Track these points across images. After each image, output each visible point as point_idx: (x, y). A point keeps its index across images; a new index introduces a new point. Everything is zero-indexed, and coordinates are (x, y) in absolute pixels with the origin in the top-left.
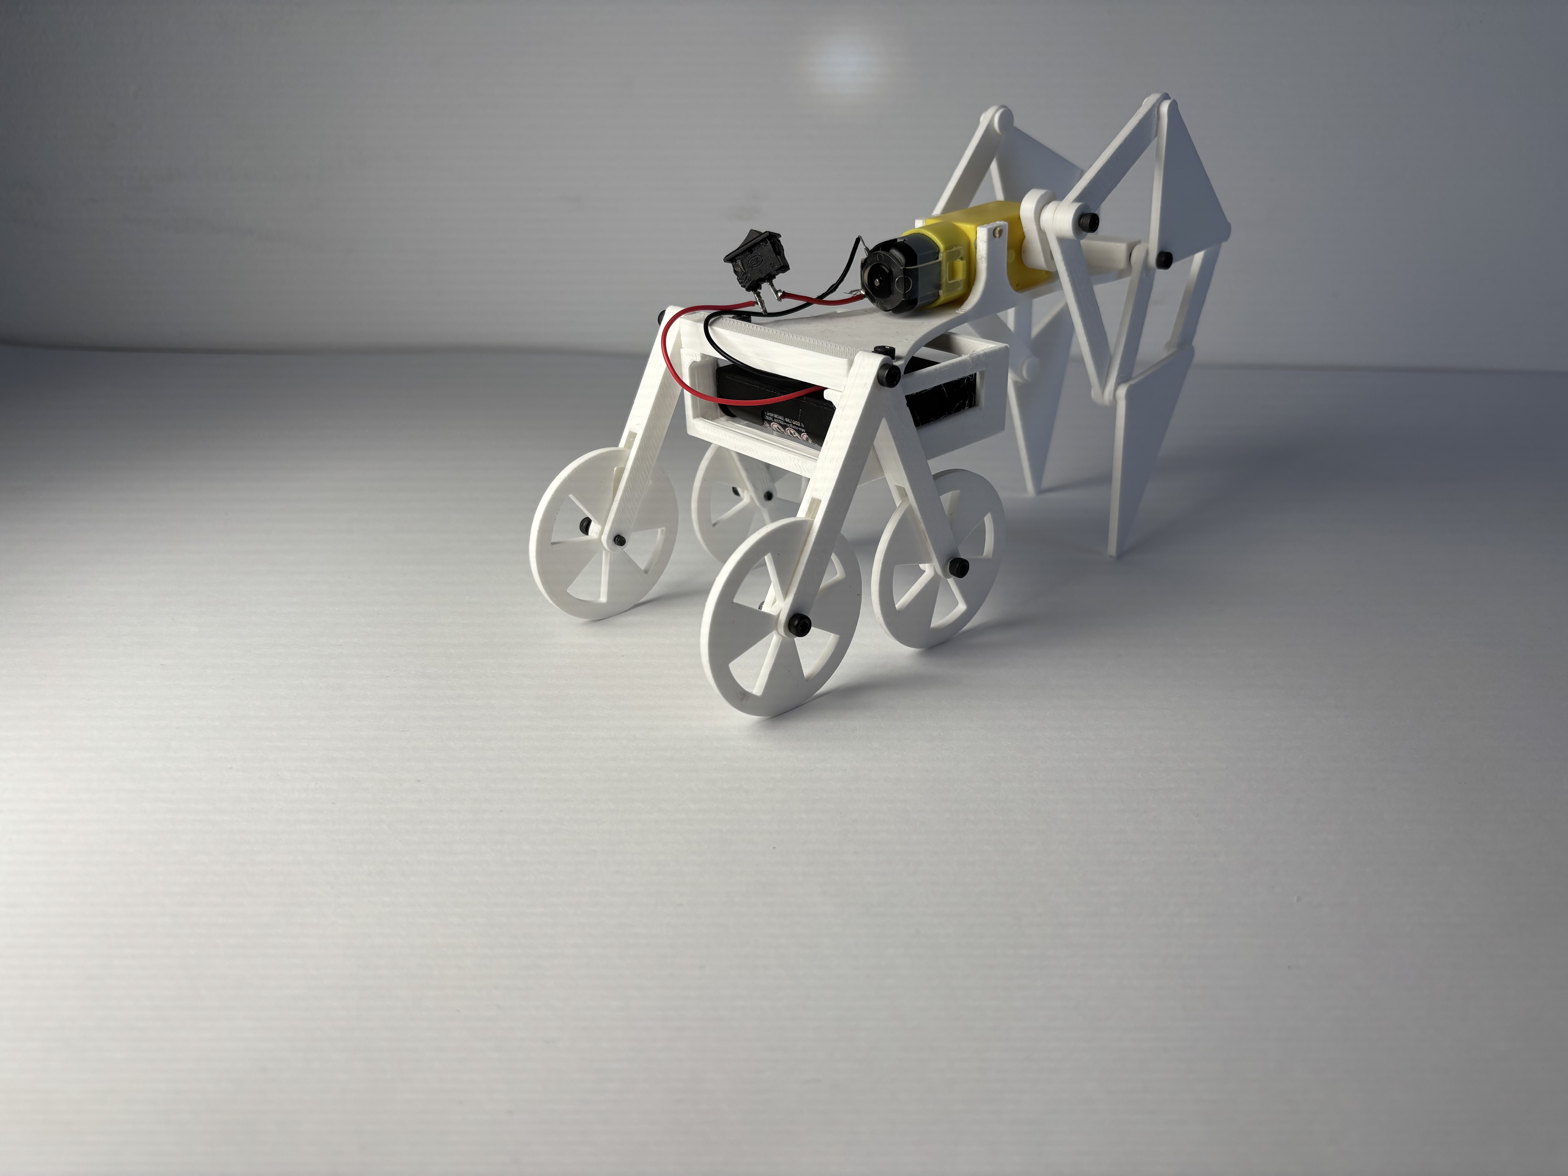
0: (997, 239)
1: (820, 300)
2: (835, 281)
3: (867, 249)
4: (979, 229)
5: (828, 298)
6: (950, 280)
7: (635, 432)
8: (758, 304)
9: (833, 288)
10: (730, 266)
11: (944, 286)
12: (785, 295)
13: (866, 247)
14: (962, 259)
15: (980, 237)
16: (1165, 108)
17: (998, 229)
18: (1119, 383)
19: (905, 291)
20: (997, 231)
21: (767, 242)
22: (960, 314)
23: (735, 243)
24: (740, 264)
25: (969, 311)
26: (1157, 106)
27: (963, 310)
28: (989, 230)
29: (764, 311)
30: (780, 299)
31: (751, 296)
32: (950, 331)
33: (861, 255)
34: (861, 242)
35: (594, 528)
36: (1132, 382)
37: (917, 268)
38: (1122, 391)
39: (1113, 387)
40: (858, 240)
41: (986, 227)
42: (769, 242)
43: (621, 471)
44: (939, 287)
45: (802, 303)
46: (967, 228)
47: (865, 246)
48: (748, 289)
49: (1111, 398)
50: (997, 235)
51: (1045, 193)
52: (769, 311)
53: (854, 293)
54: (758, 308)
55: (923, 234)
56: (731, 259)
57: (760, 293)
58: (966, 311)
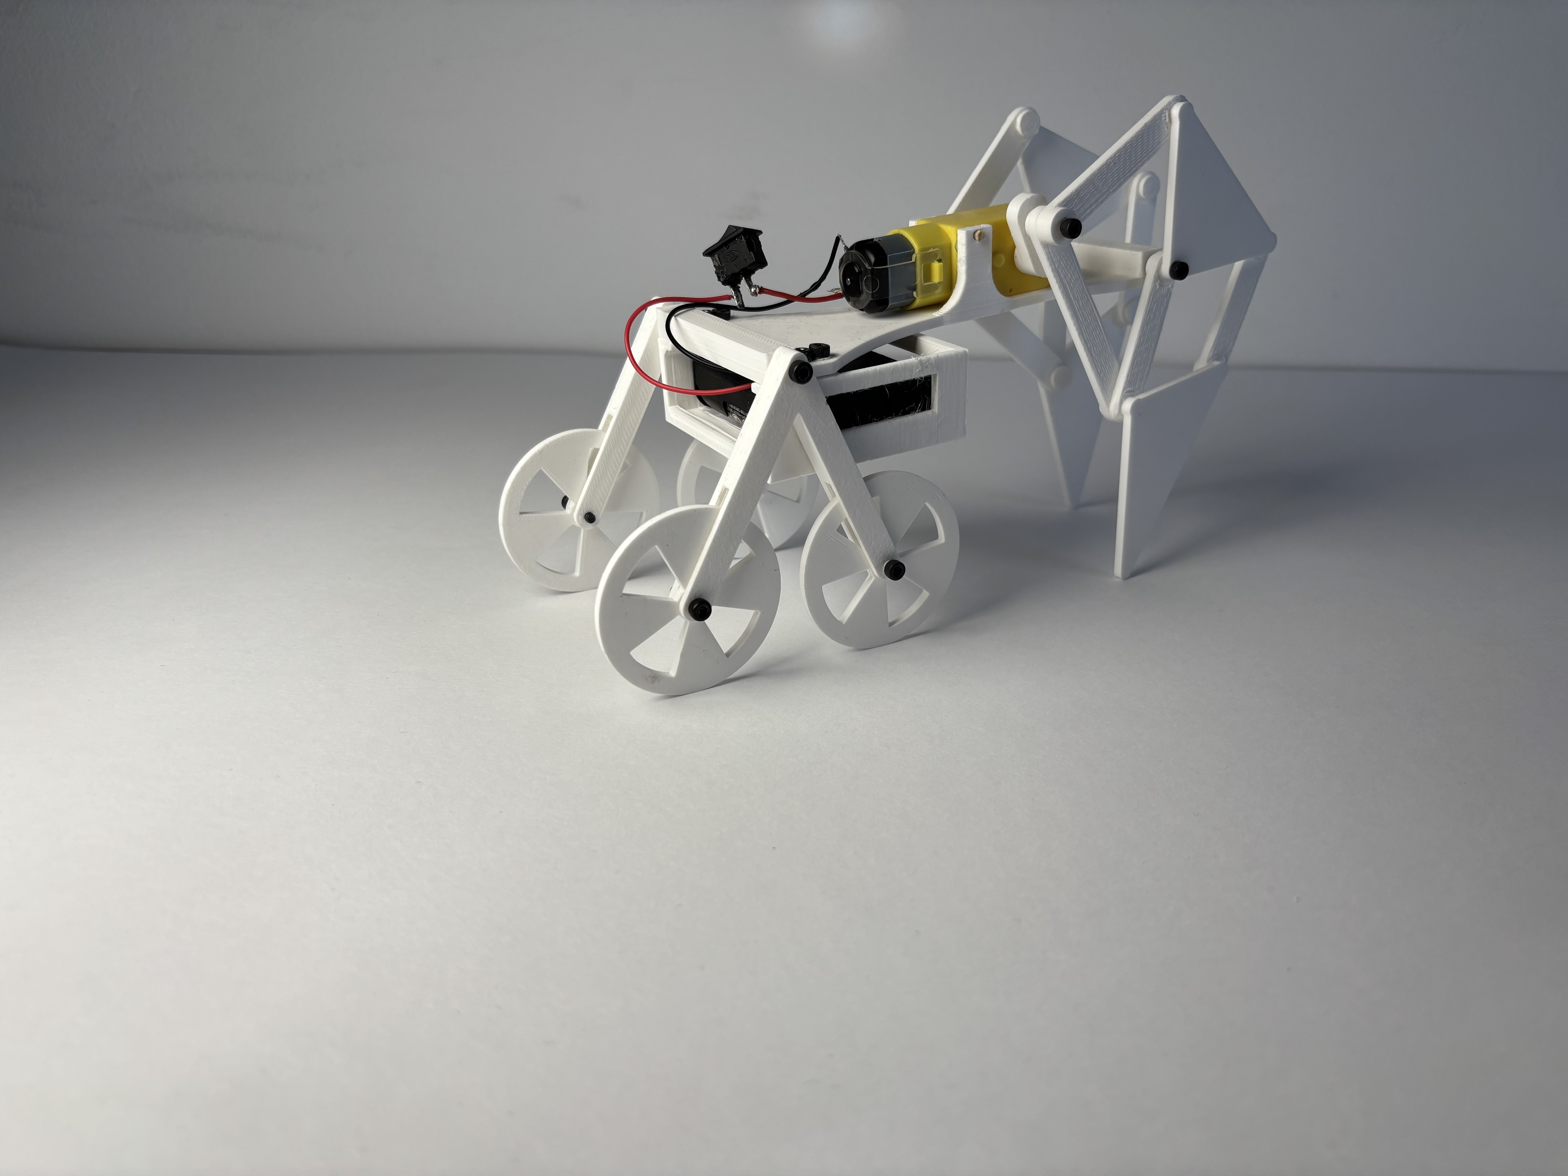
0: (977, 242)
1: (803, 297)
2: (817, 279)
3: (846, 247)
4: (959, 231)
5: (811, 295)
6: (925, 282)
7: (612, 415)
8: (734, 298)
9: (816, 286)
10: (709, 259)
11: (919, 288)
12: (762, 290)
13: (846, 246)
14: (939, 261)
15: (960, 238)
16: (1176, 111)
17: (979, 232)
18: (1124, 397)
19: (873, 291)
20: (977, 234)
21: (742, 238)
22: (934, 317)
23: (715, 237)
24: (717, 259)
25: (945, 314)
26: (1168, 108)
27: (940, 313)
28: (968, 233)
29: (739, 305)
30: (755, 294)
31: (728, 290)
32: (921, 333)
33: (841, 252)
34: (840, 242)
35: (570, 504)
36: (1141, 396)
37: (887, 268)
38: (1128, 405)
39: (1118, 400)
40: (838, 239)
41: (965, 230)
42: (743, 238)
43: (596, 451)
44: (914, 289)
45: (783, 300)
46: (948, 229)
47: (844, 244)
48: (724, 283)
49: (1117, 412)
50: (977, 238)
51: (1032, 197)
52: (746, 305)
53: (836, 291)
54: (734, 302)
55: (902, 235)
56: (709, 253)
57: (739, 287)
58: (942, 314)
